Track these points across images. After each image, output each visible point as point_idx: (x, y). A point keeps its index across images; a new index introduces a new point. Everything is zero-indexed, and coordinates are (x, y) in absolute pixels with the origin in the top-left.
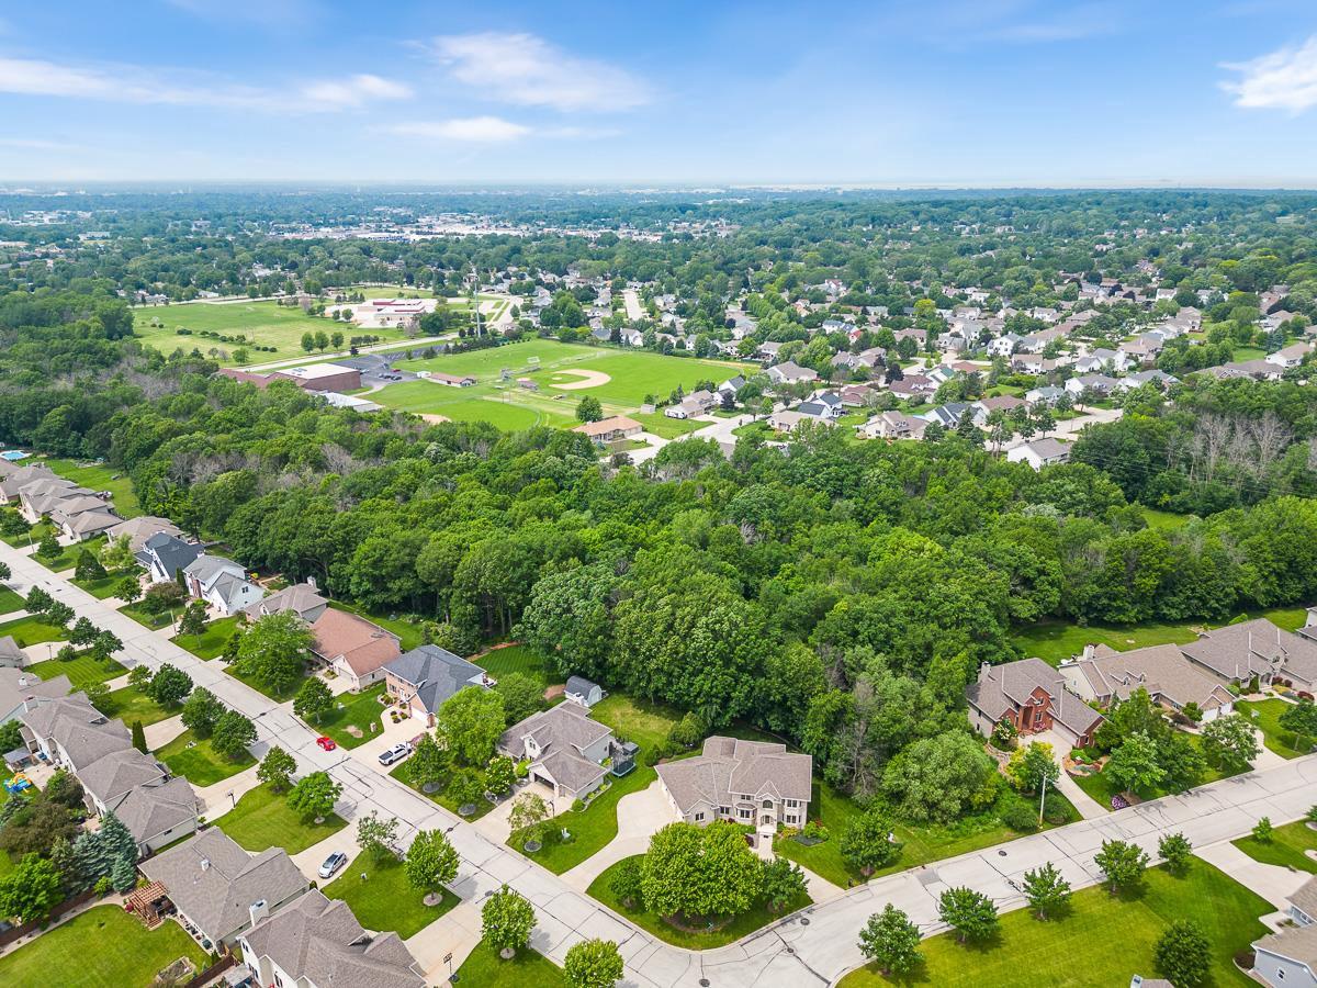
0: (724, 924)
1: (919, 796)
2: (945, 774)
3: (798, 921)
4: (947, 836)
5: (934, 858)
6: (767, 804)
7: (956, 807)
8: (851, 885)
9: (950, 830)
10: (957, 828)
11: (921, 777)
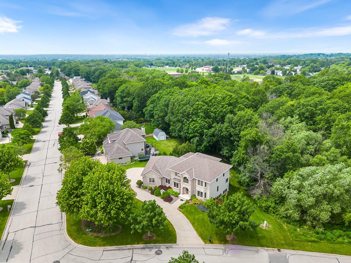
0: (108, 235)
1: (294, 202)
2: (320, 190)
3: (154, 250)
4: (311, 236)
5: (291, 246)
6: (186, 180)
7: (325, 216)
8: (211, 242)
9: (318, 233)
10: (322, 233)
11: (300, 189)
